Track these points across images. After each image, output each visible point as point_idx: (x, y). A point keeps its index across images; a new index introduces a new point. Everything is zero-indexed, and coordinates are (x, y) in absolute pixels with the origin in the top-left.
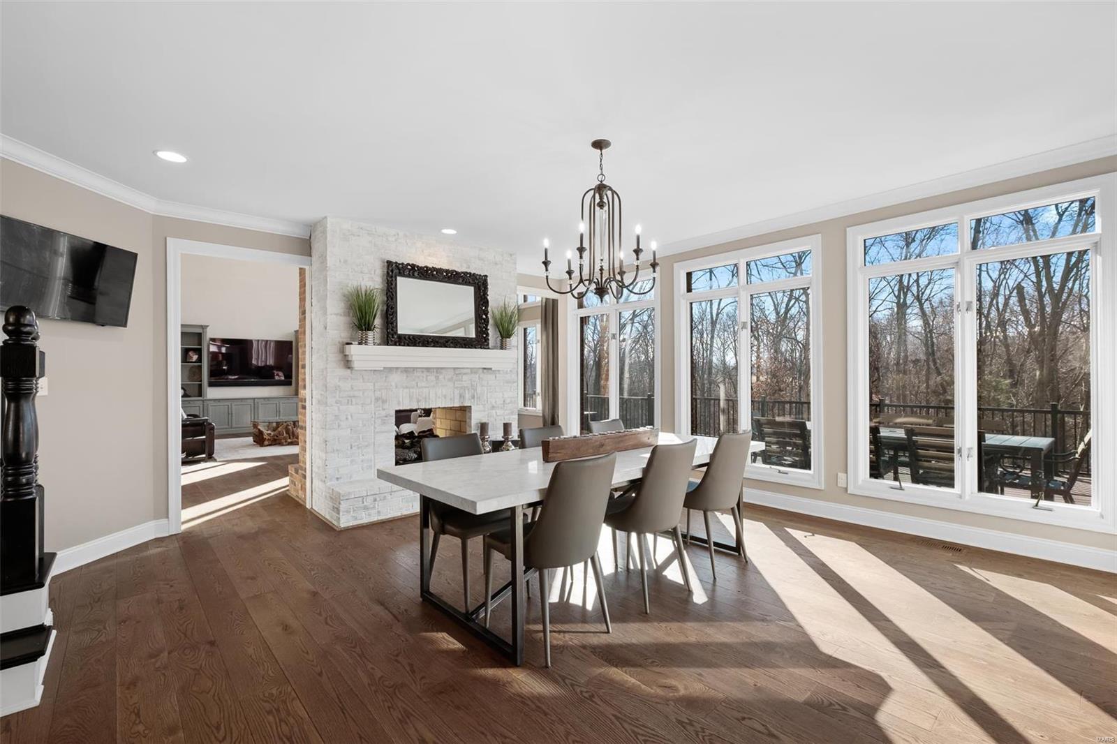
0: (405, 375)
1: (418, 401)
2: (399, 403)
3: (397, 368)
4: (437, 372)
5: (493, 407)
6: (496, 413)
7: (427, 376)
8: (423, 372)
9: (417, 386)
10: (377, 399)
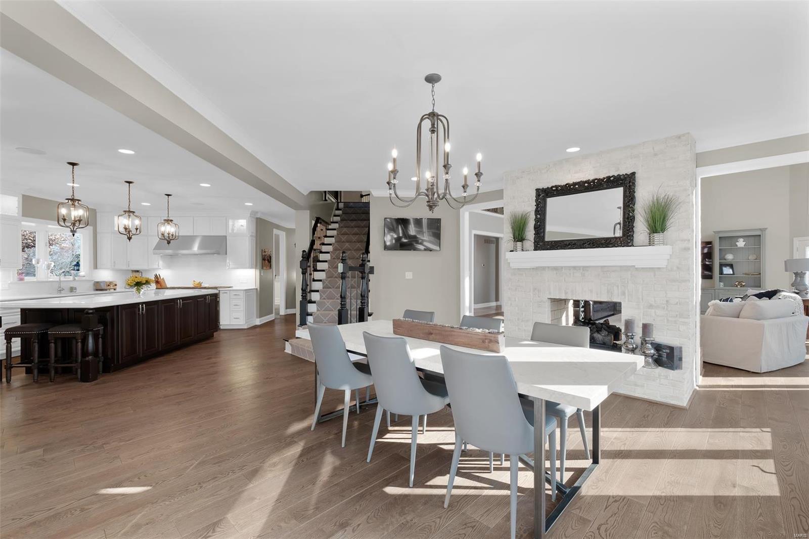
0: (555, 272)
1: (566, 293)
2: (550, 293)
3: (548, 267)
4: (583, 270)
5: (651, 306)
6: (655, 312)
7: (573, 273)
8: (570, 269)
9: (565, 281)
10: (535, 289)
